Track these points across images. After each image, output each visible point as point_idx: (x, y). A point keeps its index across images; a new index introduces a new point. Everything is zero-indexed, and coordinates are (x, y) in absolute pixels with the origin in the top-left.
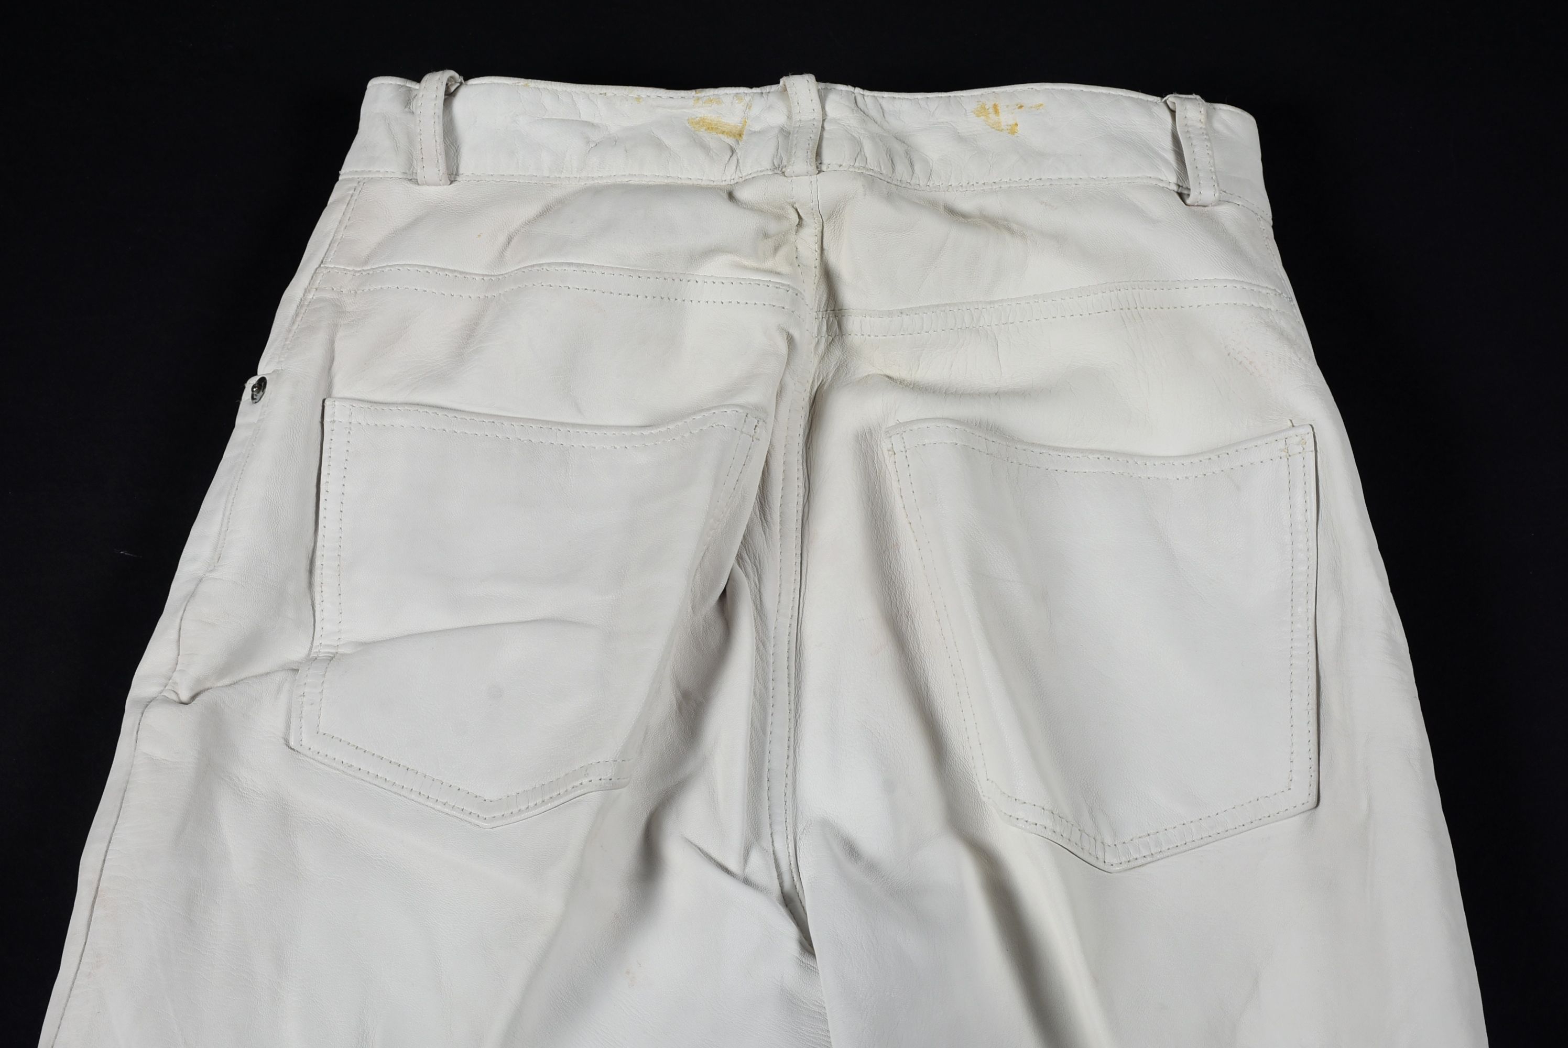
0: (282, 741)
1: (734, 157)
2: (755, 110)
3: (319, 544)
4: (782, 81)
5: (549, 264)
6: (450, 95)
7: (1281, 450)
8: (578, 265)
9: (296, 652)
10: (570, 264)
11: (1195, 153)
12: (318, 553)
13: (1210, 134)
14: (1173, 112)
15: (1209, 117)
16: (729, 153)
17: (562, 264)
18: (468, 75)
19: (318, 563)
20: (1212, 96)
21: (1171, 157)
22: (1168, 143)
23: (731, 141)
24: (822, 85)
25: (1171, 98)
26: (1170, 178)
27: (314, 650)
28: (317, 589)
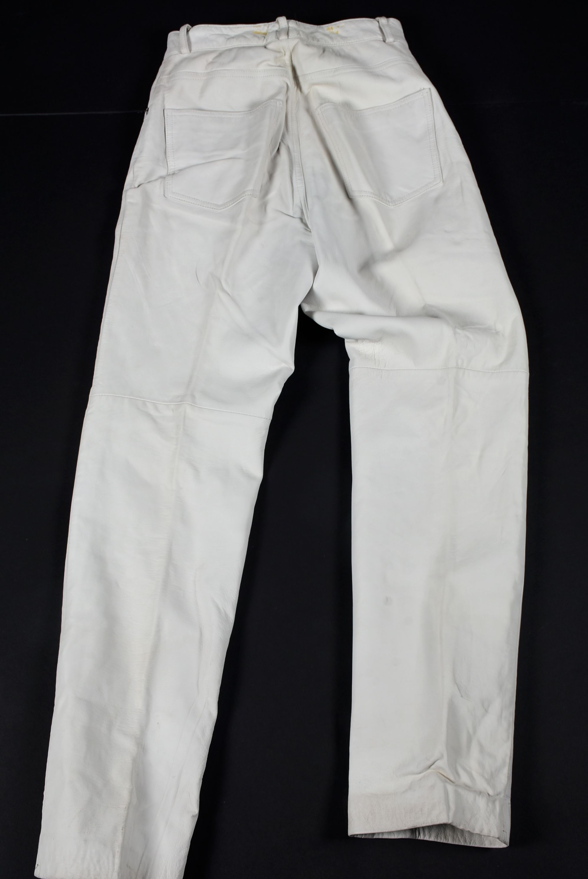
0: (163, 196)
1: (265, 39)
2: (270, 28)
3: (167, 146)
4: (277, 20)
5: (220, 70)
6: (188, 31)
7: (422, 95)
8: (228, 70)
9: (163, 173)
10: (226, 70)
11: (386, 30)
12: (167, 149)
13: (388, 25)
14: (378, 22)
15: (388, 22)
16: (263, 38)
17: (223, 70)
18: (193, 25)
19: (167, 151)
20: (388, 16)
21: (379, 32)
22: (378, 29)
23: (264, 35)
24: (287, 20)
25: (377, 18)
26: (380, 37)
27: (169, 172)
28: (168, 158)
